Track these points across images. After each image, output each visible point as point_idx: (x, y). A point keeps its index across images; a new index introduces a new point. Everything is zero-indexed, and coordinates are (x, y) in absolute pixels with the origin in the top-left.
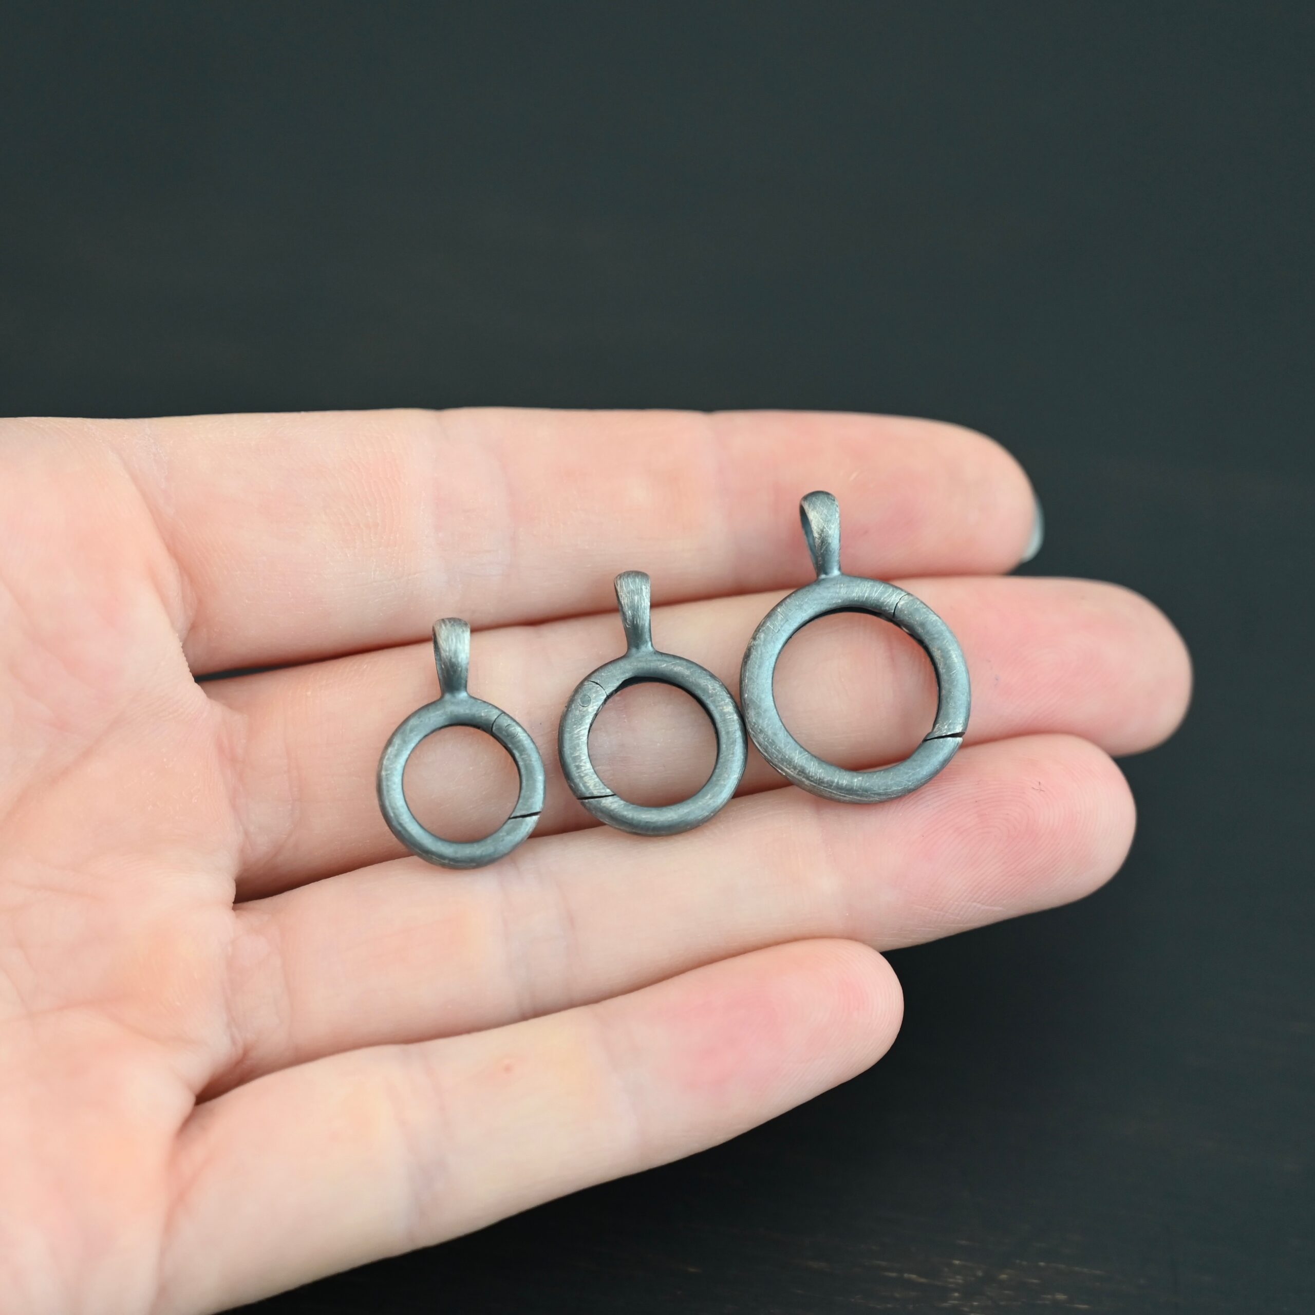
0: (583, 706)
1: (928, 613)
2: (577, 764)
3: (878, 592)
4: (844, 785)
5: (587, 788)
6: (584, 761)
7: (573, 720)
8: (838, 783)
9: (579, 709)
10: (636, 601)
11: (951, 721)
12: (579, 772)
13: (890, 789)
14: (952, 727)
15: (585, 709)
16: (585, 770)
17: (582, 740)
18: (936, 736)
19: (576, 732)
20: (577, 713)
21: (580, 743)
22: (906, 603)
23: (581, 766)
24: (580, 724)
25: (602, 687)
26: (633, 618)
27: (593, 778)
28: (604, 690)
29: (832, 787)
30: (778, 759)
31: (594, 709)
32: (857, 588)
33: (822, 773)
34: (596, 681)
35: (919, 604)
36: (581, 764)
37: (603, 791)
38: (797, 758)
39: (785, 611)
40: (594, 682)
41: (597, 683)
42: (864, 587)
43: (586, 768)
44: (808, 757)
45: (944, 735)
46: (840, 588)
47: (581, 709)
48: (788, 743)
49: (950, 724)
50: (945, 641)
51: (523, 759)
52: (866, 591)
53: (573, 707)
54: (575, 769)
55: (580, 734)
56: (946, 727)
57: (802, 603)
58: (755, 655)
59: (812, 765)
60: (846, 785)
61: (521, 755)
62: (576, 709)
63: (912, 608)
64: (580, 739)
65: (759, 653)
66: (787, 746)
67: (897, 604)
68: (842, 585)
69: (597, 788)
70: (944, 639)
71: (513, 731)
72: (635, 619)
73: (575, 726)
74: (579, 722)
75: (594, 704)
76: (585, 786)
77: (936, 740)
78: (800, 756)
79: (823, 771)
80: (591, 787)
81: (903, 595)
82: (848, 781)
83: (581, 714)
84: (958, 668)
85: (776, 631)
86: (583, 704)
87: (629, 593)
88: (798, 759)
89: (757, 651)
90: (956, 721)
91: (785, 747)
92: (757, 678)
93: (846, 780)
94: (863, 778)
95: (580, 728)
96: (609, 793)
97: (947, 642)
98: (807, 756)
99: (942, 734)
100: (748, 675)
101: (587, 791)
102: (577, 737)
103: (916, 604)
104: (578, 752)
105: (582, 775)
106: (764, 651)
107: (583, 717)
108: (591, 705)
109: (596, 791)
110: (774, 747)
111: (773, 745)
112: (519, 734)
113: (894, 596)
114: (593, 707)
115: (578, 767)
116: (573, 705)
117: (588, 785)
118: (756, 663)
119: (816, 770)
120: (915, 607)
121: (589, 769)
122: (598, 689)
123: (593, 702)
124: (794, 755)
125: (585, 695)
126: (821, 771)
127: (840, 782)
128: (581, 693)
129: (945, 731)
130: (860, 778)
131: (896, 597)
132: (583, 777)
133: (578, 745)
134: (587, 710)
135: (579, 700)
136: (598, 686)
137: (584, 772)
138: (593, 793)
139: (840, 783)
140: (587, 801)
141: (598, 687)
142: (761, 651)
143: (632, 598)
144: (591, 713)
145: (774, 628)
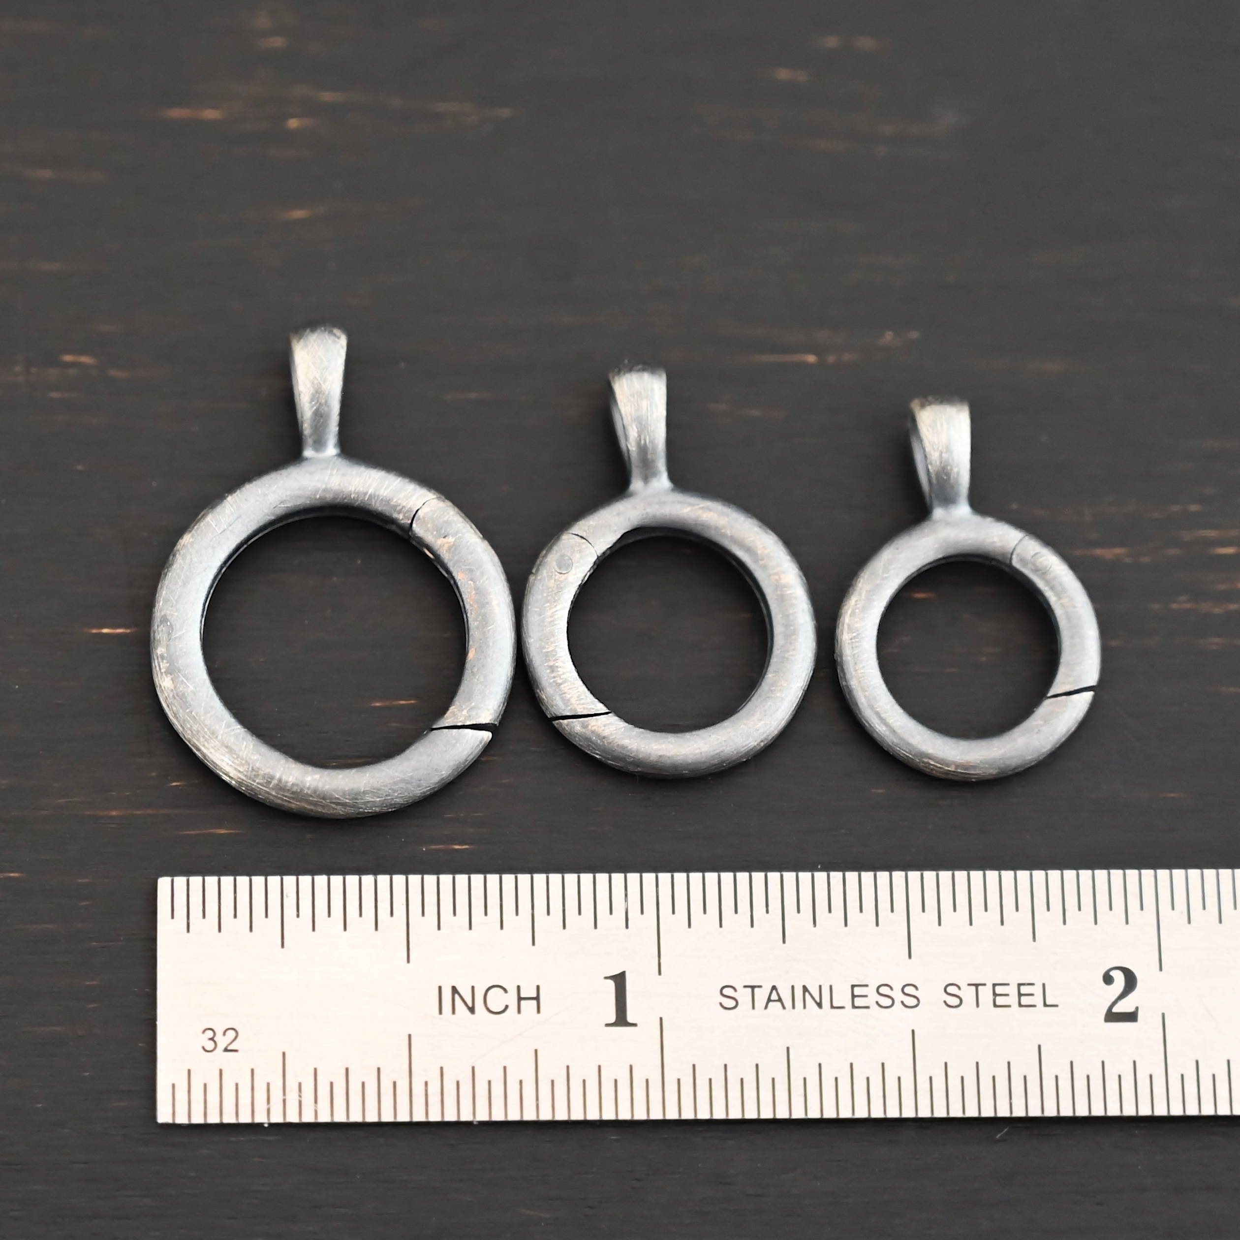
0: (561, 573)
1: (464, 531)
2: (551, 664)
3: (390, 489)
4: (289, 784)
5: (567, 702)
6: (561, 659)
7: (545, 595)
8: (280, 780)
9: (553, 577)
10: (644, 408)
11: (473, 704)
12: (554, 677)
13: (362, 799)
14: (474, 713)
15: (563, 577)
16: (563, 674)
17: (559, 626)
18: (447, 725)
19: (549, 613)
20: (552, 583)
21: (556, 631)
22: (431, 511)
23: (557, 667)
24: (555, 602)
25: (590, 544)
26: (640, 436)
27: (576, 686)
28: (593, 547)
29: (271, 786)
30: (192, 732)
31: (577, 578)
32: (358, 479)
33: (257, 760)
34: (580, 534)
35: (453, 515)
36: (557, 664)
37: (593, 706)
38: (222, 732)
39: (238, 501)
40: (577, 535)
41: (582, 537)
42: (369, 478)
43: (565, 671)
44: (240, 734)
45: (459, 724)
46: (331, 475)
47: (557, 577)
48: (212, 708)
49: (472, 708)
50: (484, 578)
51: (1062, 605)
52: (370, 485)
53: (545, 574)
54: (548, 671)
55: (556, 617)
56: (465, 712)
57: (267, 492)
58: (180, 564)
59: (244, 746)
60: (293, 785)
61: (1060, 598)
62: (550, 577)
63: (441, 520)
64: (556, 625)
65: (188, 561)
66: (209, 712)
67: (417, 511)
68: (335, 472)
69: (582, 701)
70: (482, 574)
71: (1045, 563)
72: (642, 437)
73: (548, 604)
74: (554, 598)
75: (578, 570)
76: (563, 699)
77: (447, 730)
78: (227, 730)
79: (260, 758)
80: (573, 701)
81: (429, 499)
82: (296, 779)
83: (557, 585)
84: (499, 622)
85: (219, 532)
86: (560, 568)
87: (633, 396)
88: (222, 735)
89: (184, 559)
90: (482, 705)
91: (206, 713)
92: (177, 602)
93: (293, 776)
94: (321, 777)
95: (555, 606)
96: (602, 709)
97: (487, 579)
98: (238, 731)
99: (458, 722)
100: (166, 594)
101: (567, 706)
102: (551, 621)
103: (448, 513)
104: (553, 645)
105: (560, 681)
106: (195, 560)
107: (560, 589)
108: (572, 572)
109: (580, 706)
110: (188, 711)
111: (188, 708)
112: (1053, 566)
113: (414, 498)
114: (576, 574)
115: (553, 669)
116: (545, 571)
117: (568, 696)
118: (179, 578)
119: (249, 755)
120: (446, 519)
121: (570, 672)
122: (584, 546)
123: (576, 567)
124: (217, 727)
125: (563, 556)
126: (255, 757)
127: (284, 778)
128: (557, 552)
129: (461, 719)
130: (317, 777)
131: (417, 500)
132: (560, 684)
133: (552, 634)
134: (566, 579)
135: (554, 564)
136: (584, 541)
137: (562, 677)
138: (575, 710)
139: (283, 781)
140: (565, 721)
141: (583, 543)
142: (191, 559)
143: (638, 405)
144: (572, 583)
145: (216, 526)
